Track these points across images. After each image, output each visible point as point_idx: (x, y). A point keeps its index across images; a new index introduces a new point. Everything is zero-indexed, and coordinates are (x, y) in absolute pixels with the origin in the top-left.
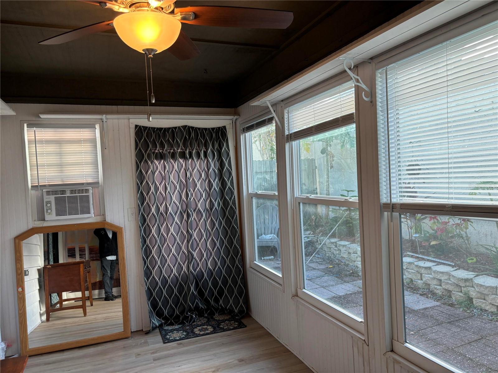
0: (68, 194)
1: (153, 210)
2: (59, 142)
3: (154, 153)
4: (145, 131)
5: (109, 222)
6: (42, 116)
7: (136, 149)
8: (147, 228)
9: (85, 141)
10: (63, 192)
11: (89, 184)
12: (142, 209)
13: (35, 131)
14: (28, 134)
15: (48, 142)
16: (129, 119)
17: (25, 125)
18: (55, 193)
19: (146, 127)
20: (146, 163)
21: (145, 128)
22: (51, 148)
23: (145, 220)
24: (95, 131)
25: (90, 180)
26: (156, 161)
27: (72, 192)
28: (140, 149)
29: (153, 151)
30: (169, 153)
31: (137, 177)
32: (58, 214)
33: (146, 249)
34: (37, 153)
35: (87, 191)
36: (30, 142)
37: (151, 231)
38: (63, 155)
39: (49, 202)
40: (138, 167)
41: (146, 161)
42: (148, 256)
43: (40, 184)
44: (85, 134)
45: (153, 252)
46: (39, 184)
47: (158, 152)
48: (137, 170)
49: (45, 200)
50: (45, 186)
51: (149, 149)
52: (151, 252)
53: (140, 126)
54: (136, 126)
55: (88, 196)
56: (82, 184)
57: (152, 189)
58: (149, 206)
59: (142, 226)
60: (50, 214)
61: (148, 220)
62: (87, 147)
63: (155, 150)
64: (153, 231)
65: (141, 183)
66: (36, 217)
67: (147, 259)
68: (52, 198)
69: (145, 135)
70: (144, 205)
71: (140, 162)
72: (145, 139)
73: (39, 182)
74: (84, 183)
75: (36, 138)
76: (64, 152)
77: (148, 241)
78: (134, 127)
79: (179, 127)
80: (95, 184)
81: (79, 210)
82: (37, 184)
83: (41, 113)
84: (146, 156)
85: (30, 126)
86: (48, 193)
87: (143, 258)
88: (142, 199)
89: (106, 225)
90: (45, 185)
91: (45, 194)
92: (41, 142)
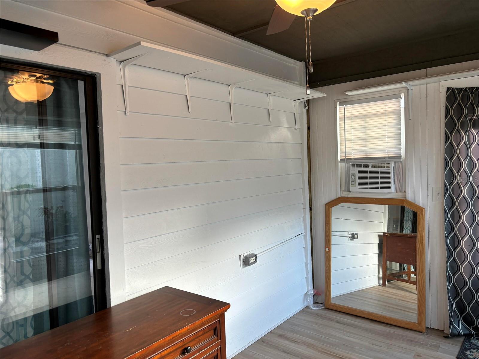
0: (370, 168)
1: (465, 192)
3: (470, 120)
4: (459, 94)
5: (410, 200)
6: (350, 93)
7: (446, 116)
8: (456, 213)
9: (389, 113)
10: (366, 166)
11: (390, 158)
12: (450, 190)
13: (345, 108)
14: (340, 111)
15: (356, 117)
16: (440, 82)
17: (338, 103)
18: (359, 166)
19: (462, 89)
20: (458, 133)
21: (460, 90)
22: (359, 123)
23: (453, 203)
24: (400, 102)
25: (392, 154)
26: (473, 130)
27: (374, 165)
28: (451, 117)
29: (470, 117)
31: (446, 151)
33: (453, 239)
34: (346, 128)
35: (388, 165)
37: (460, 217)
38: (367, 129)
39: (353, 175)
40: (447, 138)
41: (458, 131)
42: (456, 246)
43: (347, 158)
44: (390, 105)
45: (463, 244)
47: (477, 118)
48: (446, 143)
49: (351, 172)
51: (463, 116)
52: (459, 243)
53: (453, 88)
54: (448, 89)
55: (389, 171)
56: (384, 158)
57: (465, 165)
58: (460, 187)
59: (449, 210)
60: (354, 186)
61: (457, 204)
62: (391, 120)
63: (473, 116)
64: (464, 218)
65: (451, 159)
66: (344, 188)
67: (454, 250)
68: (356, 171)
69: (459, 98)
70: (454, 184)
71: (451, 133)
72: (459, 104)
73: (346, 156)
75: (346, 114)
77: (456, 229)
78: (445, 90)
80: (397, 158)
81: (380, 184)
82: (344, 158)
83: (346, 91)
84: (458, 125)
85: (341, 104)
86: (354, 166)
87: (448, 248)
88: (450, 176)
89: (405, 203)
90: (351, 158)
91: (351, 166)
92: (350, 118)
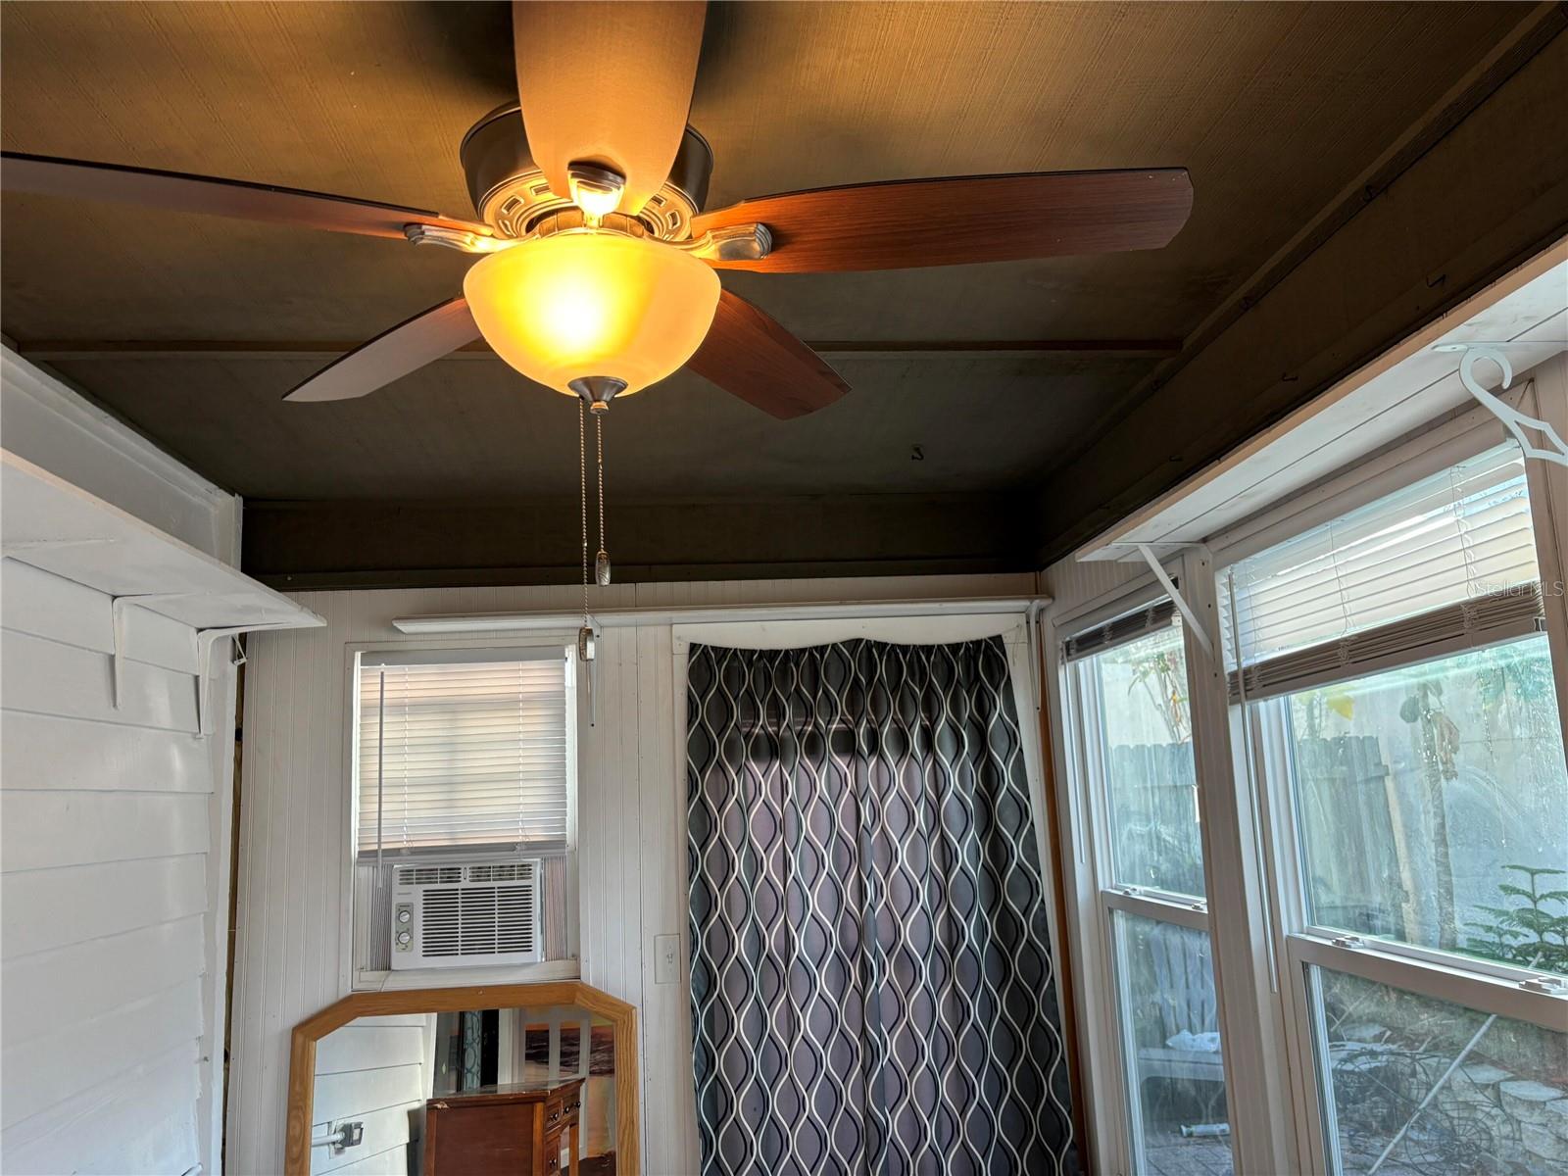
0: (465, 882)
1: (740, 945)
2: (450, 708)
3: (747, 736)
4: (720, 663)
5: (591, 984)
6: (406, 627)
7: (690, 723)
8: (719, 1012)
9: (529, 701)
10: (452, 874)
11: (532, 847)
12: (702, 942)
13: (382, 673)
14: (364, 684)
15: (418, 707)
16: (671, 625)
17: (358, 655)
18: (426, 875)
19: (726, 650)
20: (721, 773)
21: (722, 652)
22: (426, 728)
23: (711, 983)
24: (563, 669)
25: (538, 834)
26: (753, 765)
27: (479, 873)
28: (701, 725)
29: (747, 730)
30: (800, 735)
31: (690, 824)
32: (431, 950)
33: (712, 1095)
34: (384, 743)
35: (525, 870)
36: (364, 708)
37: (730, 1025)
39: (406, 908)
40: (692, 786)
41: (720, 766)
42: (720, 1118)
43: (384, 847)
44: (529, 678)
45: (738, 1106)
46: (379, 846)
47: (762, 732)
48: (690, 799)
49: (396, 900)
50: (397, 852)
51: (733, 724)
52: (729, 1105)
53: (706, 646)
54: (693, 647)
55: (527, 889)
56: (511, 847)
57: (739, 865)
58: (728, 932)
59: (702, 1003)
60: (406, 947)
61: (720, 983)
62: (535, 722)
63: (754, 725)
64: (739, 1025)
65: (703, 846)
66: (365, 958)
67: (717, 1130)
68: (416, 895)
69: (720, 675)
70: (711, 924)
71: (702, 771)
72: (719, 689)
73: (382, 840)
74: (517, 843)
75: (386, 695)
76: (465, 739)
77: (720, 1063)
78: (686, 649)
79: (836, 644)
80: (551, 848)
81: (496, 937)
82: (375, 847)
83: (399, 619)
84: (720, 749)
85: (371, 658)
86: (407, 876)
87: (701, 1125)
88: (704, 902)
89: (578, 994)
90: (399, 849)
91: (396, 878)
92: (400, 708)
